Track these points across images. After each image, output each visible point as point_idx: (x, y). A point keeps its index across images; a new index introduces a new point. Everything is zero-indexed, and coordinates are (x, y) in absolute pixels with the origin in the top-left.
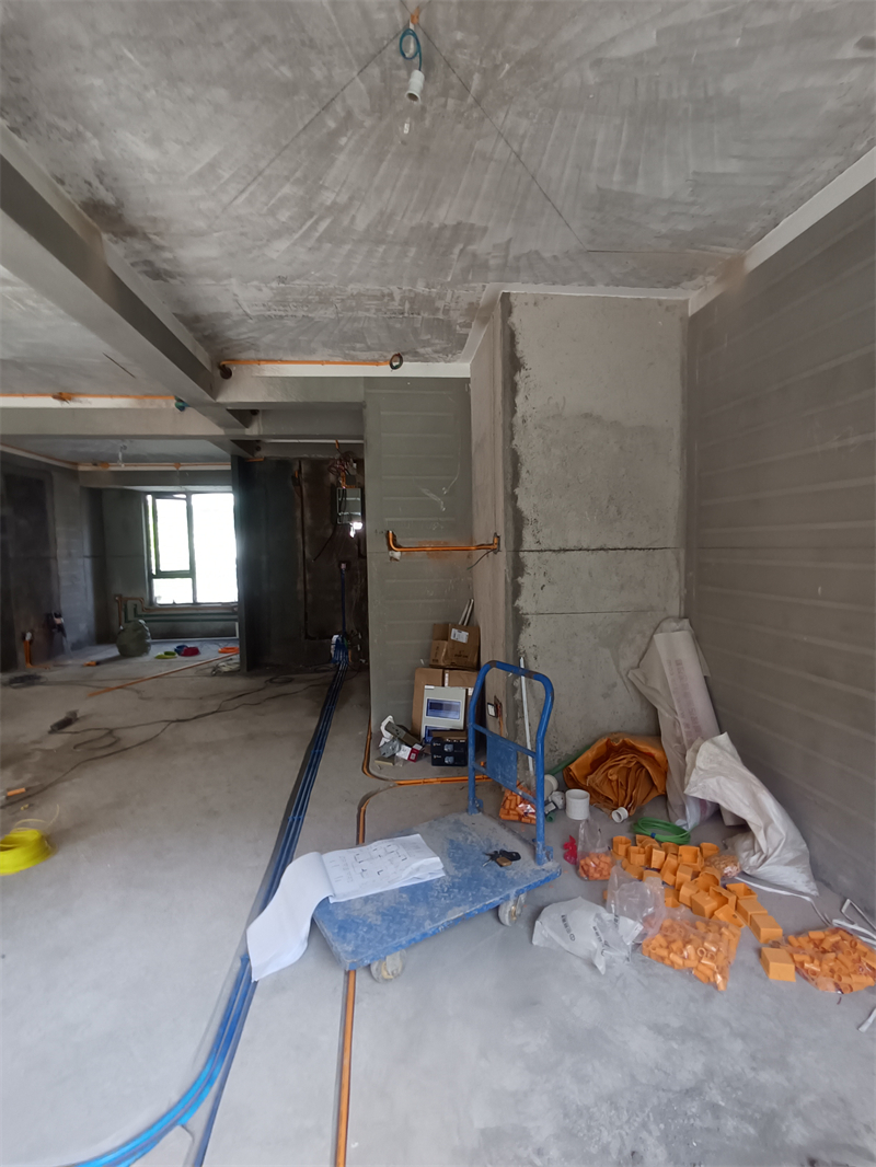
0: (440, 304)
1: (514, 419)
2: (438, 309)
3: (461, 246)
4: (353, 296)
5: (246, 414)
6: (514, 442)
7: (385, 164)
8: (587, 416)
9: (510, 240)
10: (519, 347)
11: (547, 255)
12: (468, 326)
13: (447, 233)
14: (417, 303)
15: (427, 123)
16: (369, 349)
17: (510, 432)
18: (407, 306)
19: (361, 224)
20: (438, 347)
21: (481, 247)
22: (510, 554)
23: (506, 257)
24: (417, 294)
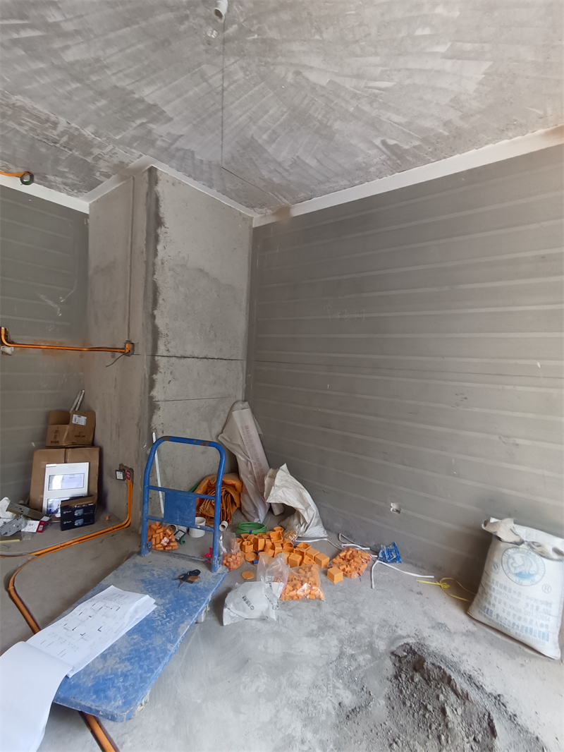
0: (96, 151)
1: (156, 260)
2: (91, 154)
3: (144, 120)
6: (155, 277)
7: (128, 29)
8: (201, 270)
9: (182, 135)
10: (162, 210)
11: (198, 157)
12: (108, 176)
13: (141, 107)
14: (75, 140)
15: (182, 28)
17: (150, 268)
18: (65, 139)
19: (70, 56)
20: (69, 181)
21: (159, 129)
22: (149, 357)
23: (172, 144)
24: (81, 135)
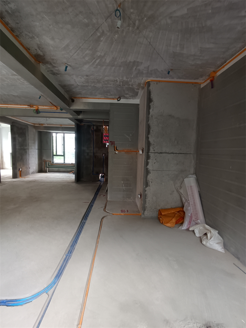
0: (130, 83)
1: (149, 116)
3: (135, 67)
4: (106, 81)
5: (78, 112)
6: (149, 122)
7: (113, 45)
8: (170, 116)
9: (149, 66)
10: (152, 96)
11: (160, 70)
12: (139, 89)
13: (131, 64)
14: (124, 83)
15: (124, 34)
16: (111, 95)
17: (148, 119)
18: (121, 83)
19: (108, 61)
20: (130, 95)
21: (141, 67)
22: (146, 153)
23: (148, 70)
24: (124, 80)
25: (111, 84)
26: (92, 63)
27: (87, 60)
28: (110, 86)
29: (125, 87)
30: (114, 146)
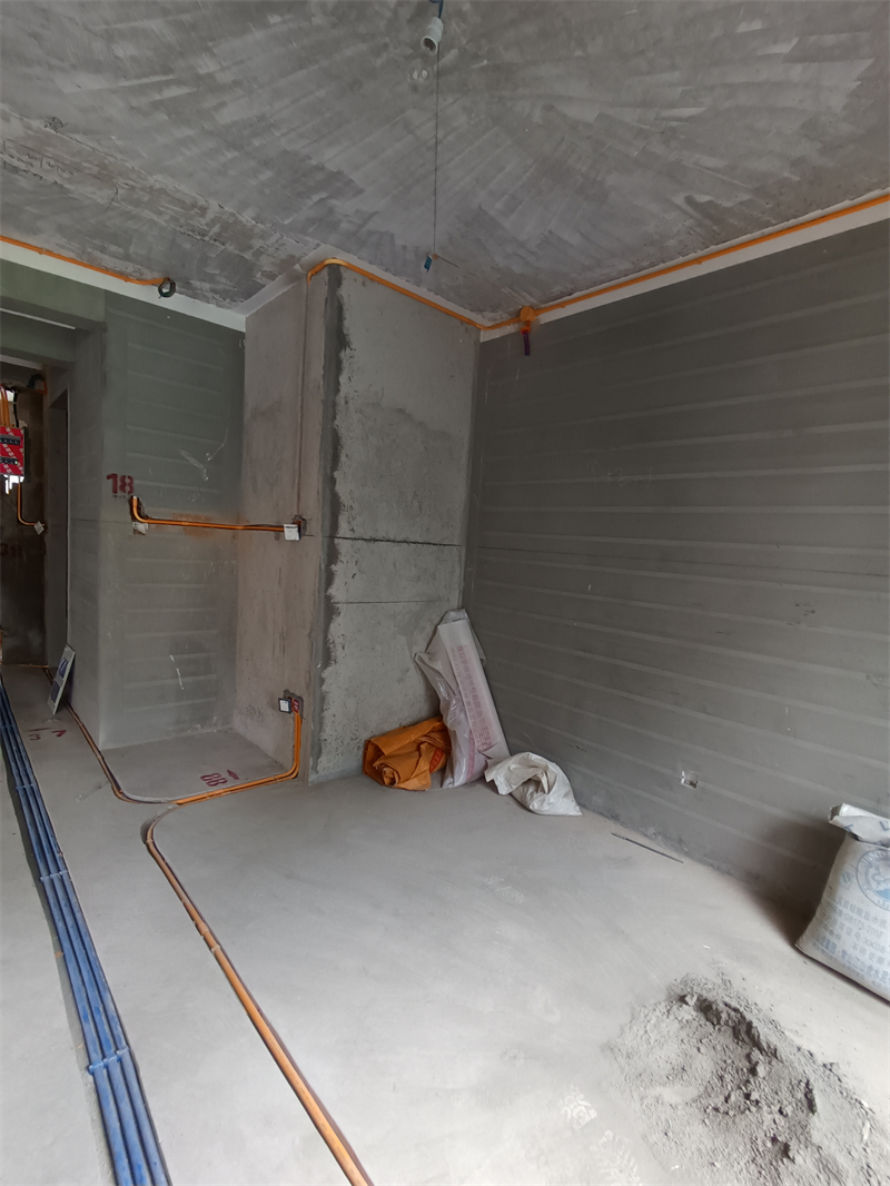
0: (257, 243)
1: (337, 397)
2: (251, 247)
4: (150, 190)
6: (336, 422)
8: (401, 411)
9: (377, 212)
10: (346, 323)
11: (399, 242)
12: (272, 277)
13: (320, 176)
14: (231, 230)
17: (332, 410)
18: (216, 229)
20: (220, 287)
21: (345, 206)
22: (326, 540)
23: (361, 227)
24: (237, 222)
25: (160, 213)
26: (135, 82)
27: (120, 54)
28: (155, 218)
29: (223, 247)
30: (128, 497)
